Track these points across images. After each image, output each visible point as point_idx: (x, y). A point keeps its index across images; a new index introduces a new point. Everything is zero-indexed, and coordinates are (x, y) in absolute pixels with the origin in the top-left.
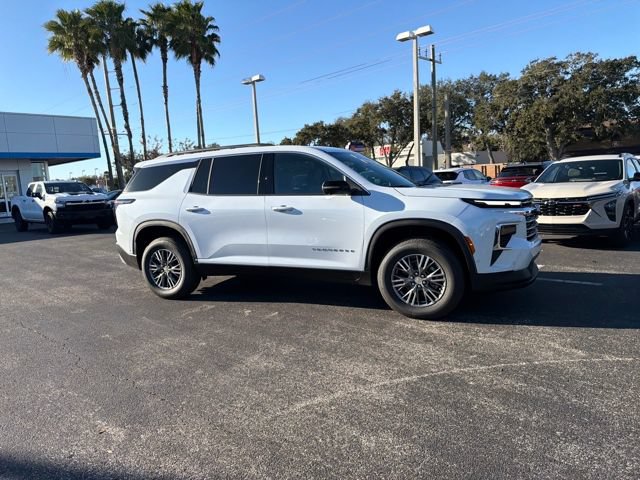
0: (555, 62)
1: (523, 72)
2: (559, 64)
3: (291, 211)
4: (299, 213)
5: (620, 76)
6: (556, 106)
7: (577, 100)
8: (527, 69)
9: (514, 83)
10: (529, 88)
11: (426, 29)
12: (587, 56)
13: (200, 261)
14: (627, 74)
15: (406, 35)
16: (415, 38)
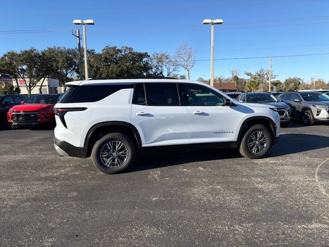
0: (117, 48)
1: (103, 50)
2: (119, 50)
3: (203, 114)
4: (207, 115)
5: (141, 60)
6: (120, 69)
7: (128, 68)
8: (104, 49)
9: (100, 55)
10: (106, 59)
11: (91, 21)
12: (130, 49)
13: (143, 146)
14: (144, 60)
15: (79, 21)
16: (84, 24)
